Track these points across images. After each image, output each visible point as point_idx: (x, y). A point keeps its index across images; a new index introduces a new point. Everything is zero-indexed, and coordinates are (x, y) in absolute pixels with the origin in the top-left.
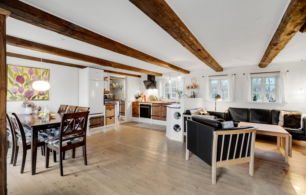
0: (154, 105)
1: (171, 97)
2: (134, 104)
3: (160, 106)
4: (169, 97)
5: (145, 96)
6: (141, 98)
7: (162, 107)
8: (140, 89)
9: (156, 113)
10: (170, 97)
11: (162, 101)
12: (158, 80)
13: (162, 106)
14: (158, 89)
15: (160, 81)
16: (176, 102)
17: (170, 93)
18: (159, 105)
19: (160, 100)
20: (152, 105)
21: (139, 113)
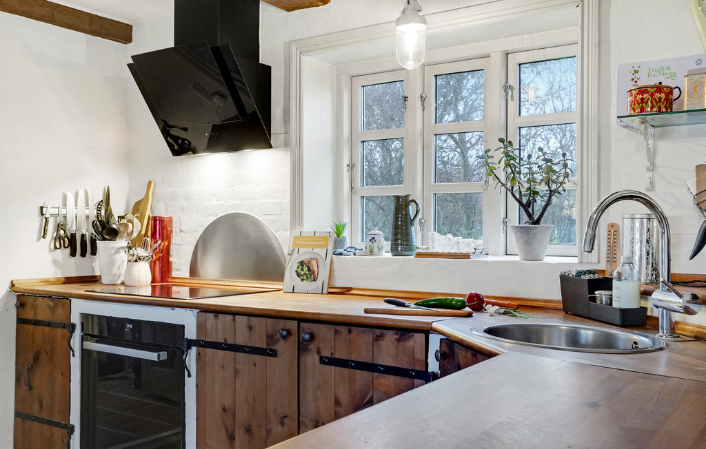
0: (219, 330)
1: (427, 237)
2: (29, 315)
3: (286, 349)
4: (401, 239)
5: (160, 229)
6: (121, 242)
7: (312, 359)
8: (127, 159)
9: (240, 435)
10: (415, 231)
11: (323, 276)
12: (288, 45)
13: (302, 348)
14: (287, 145)
15: (308, 61)
16: (483, 292)
17: (417, 195)
18: (270, 338)
19: (307, 271)
20: (201, 327)
21: (75, 419)
